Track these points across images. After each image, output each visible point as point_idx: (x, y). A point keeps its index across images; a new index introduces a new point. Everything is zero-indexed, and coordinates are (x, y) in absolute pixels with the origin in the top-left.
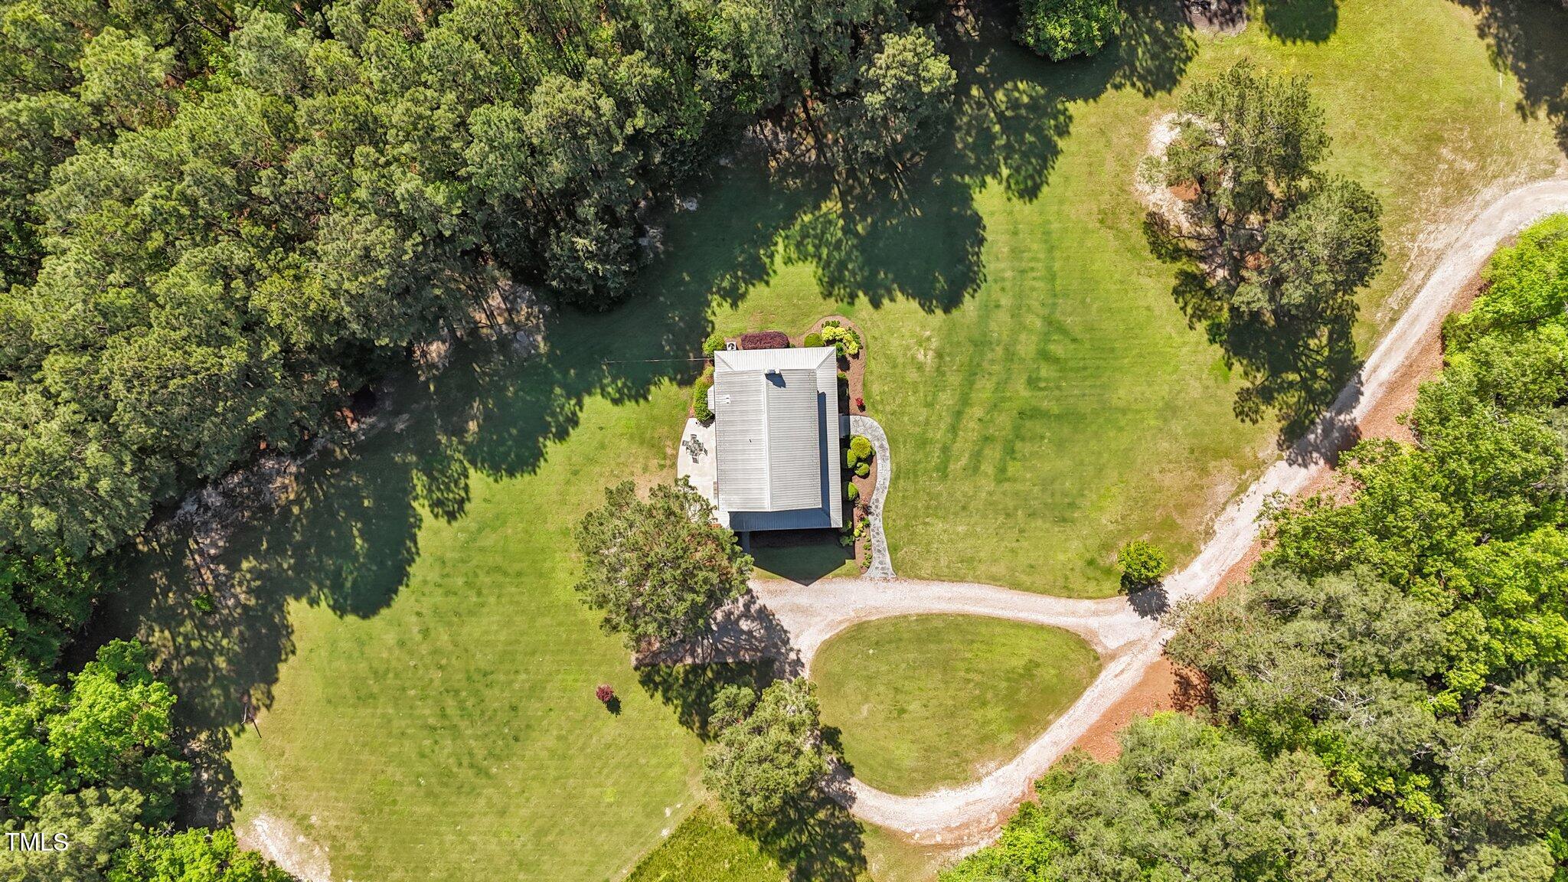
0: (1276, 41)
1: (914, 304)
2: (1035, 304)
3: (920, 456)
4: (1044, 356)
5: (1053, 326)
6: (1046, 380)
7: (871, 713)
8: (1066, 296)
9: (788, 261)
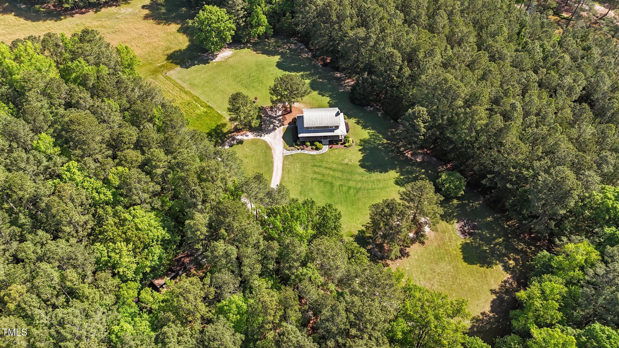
0: (460, 246)
1: (361, 158)
2: (364, 185)
3: (318, 160)
4: (350, 188)
5: (358, 190)
6: (342, 189)
7: (246, 151)
8: (368, 193)
9: (369, 133)
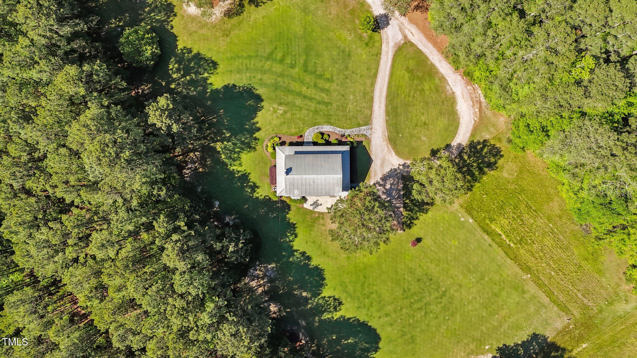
1: (259, 114)
2: (260, 64)
3: (321, 113)
4: (282, 61)
5: (269, 57)
6: (292, 61)
7: (425, 136)
8: (257, 51)
9: (240, 165)
